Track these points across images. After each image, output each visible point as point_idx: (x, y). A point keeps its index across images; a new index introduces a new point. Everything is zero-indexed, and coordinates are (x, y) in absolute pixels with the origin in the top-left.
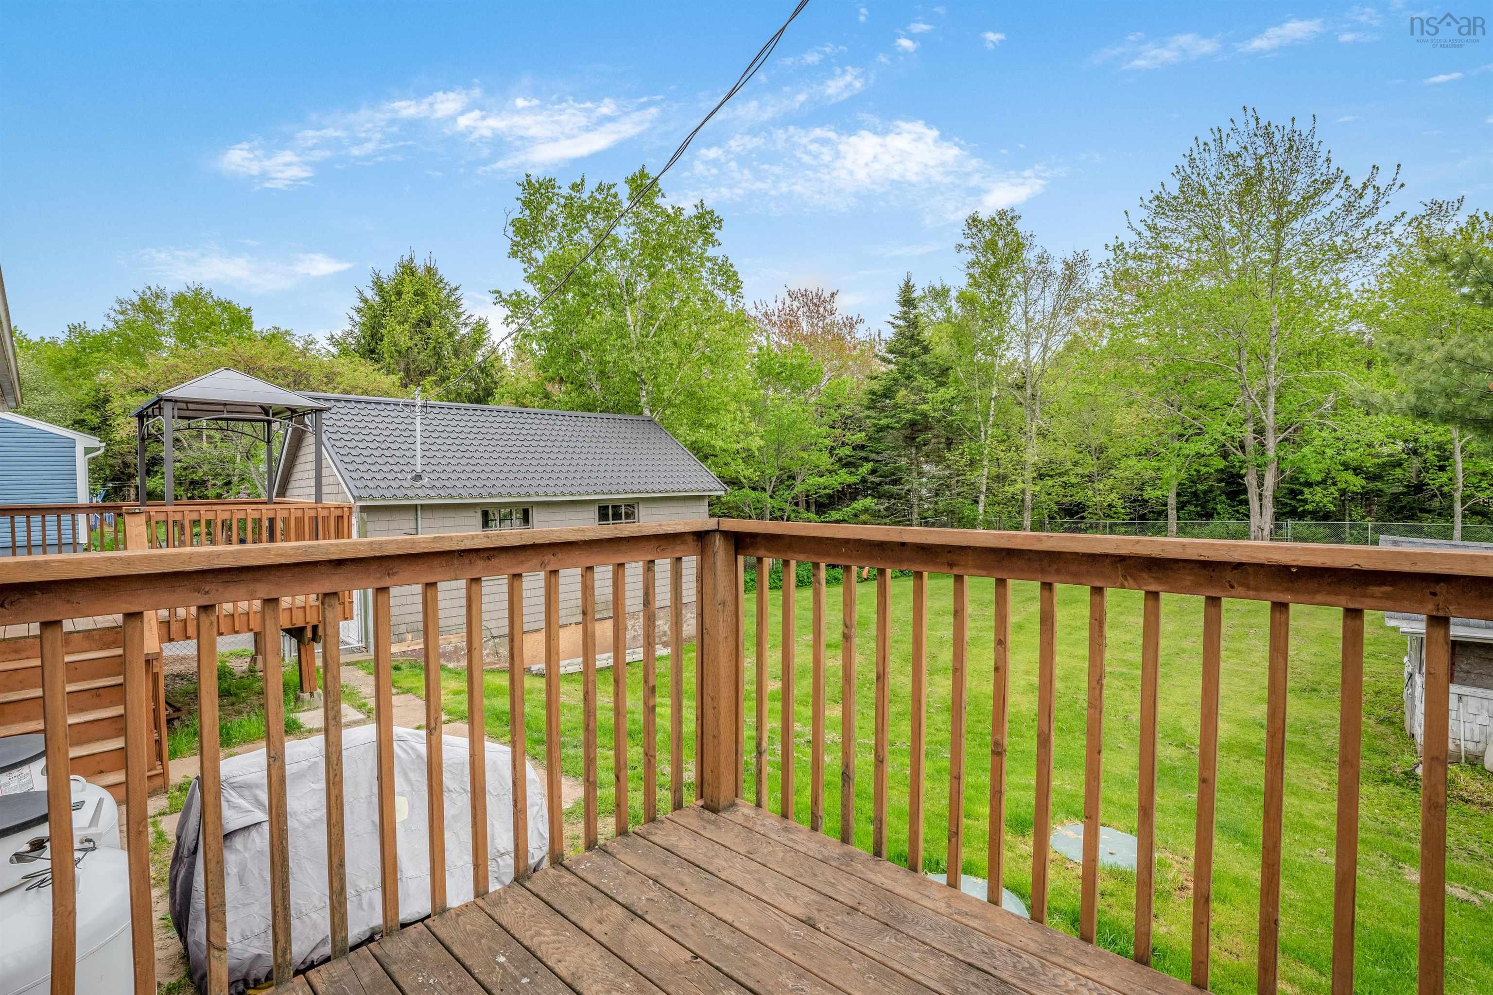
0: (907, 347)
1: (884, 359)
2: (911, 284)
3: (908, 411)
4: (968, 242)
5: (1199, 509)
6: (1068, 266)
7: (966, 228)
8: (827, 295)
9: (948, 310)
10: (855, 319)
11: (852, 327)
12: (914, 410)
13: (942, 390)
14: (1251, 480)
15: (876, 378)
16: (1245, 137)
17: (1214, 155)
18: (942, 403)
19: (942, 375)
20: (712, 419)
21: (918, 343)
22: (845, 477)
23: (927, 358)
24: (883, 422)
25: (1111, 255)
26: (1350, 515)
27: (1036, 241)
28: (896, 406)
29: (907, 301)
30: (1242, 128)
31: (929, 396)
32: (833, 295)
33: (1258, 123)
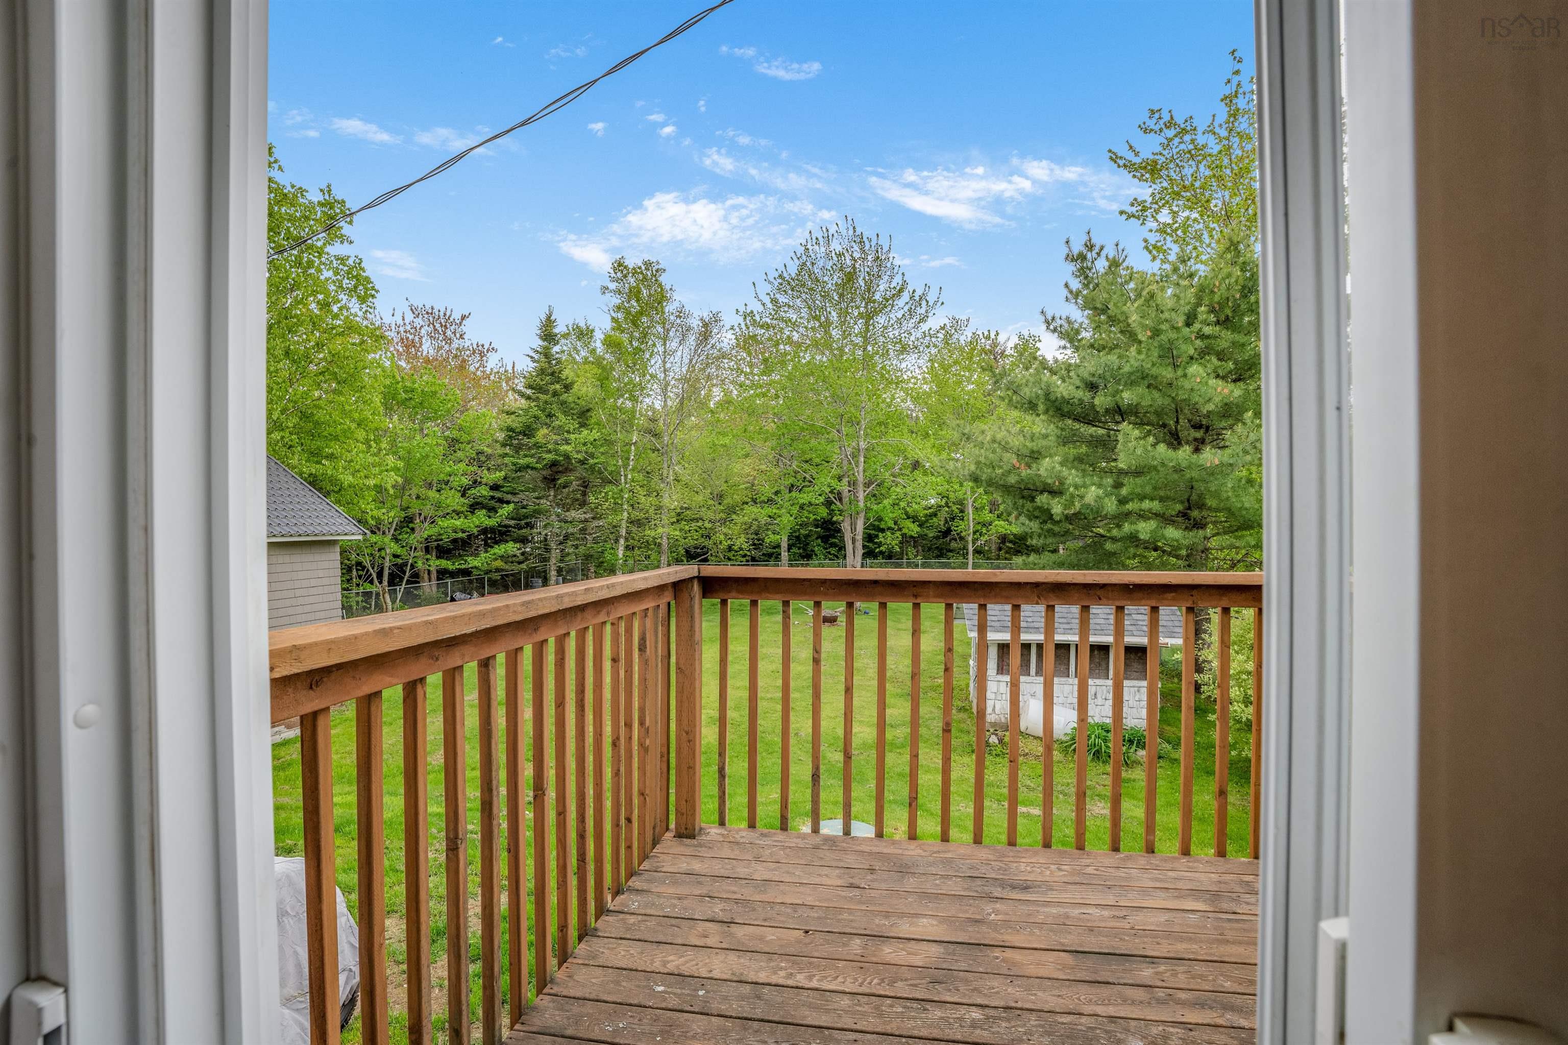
0: (546, 384)
1: (522, 395)
2: (553, 318)
3: (549, 452)
4: (613, 286)
5: (801, 551)
6: (706, 325)
7: (612, 272)
8: (457, 316)
9: (593, 351)
10: (486, 347)
11: (482, 355)
12: (556, 451)
13: (585, 432)
14: (846, 526)
15: (513, 413)
16: (846, 241)
17: (823, 249)
18: (585, 444)
19: (583, 416)
20: (335, 448)
21: (558, 380)
22: (481, 519)
23: (568, 397)
24: (522, 462)
25: (740, 320)
26: (907, 554)
27: (676, 296)
28: (537, 446)
29: (548, 335)
30: (844, 232)
31: (572, 437)
32: (463, 318)
33: (855, 231)
